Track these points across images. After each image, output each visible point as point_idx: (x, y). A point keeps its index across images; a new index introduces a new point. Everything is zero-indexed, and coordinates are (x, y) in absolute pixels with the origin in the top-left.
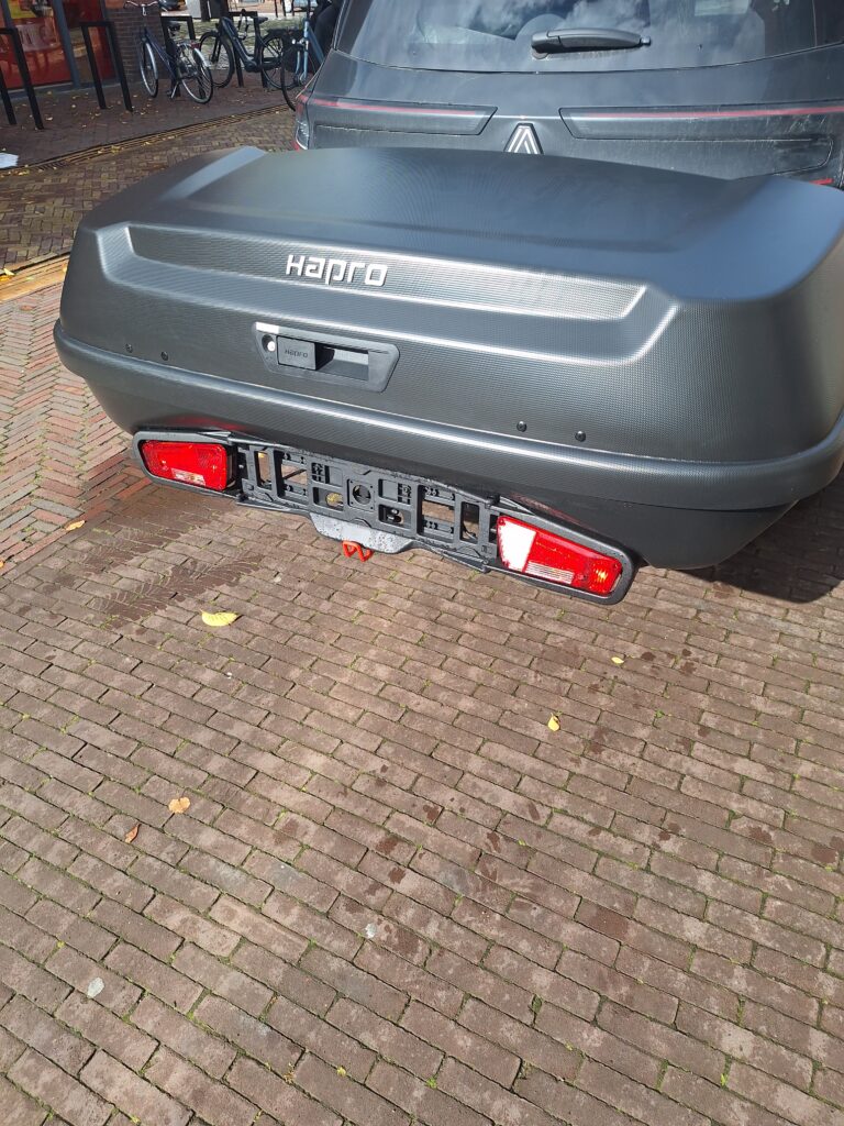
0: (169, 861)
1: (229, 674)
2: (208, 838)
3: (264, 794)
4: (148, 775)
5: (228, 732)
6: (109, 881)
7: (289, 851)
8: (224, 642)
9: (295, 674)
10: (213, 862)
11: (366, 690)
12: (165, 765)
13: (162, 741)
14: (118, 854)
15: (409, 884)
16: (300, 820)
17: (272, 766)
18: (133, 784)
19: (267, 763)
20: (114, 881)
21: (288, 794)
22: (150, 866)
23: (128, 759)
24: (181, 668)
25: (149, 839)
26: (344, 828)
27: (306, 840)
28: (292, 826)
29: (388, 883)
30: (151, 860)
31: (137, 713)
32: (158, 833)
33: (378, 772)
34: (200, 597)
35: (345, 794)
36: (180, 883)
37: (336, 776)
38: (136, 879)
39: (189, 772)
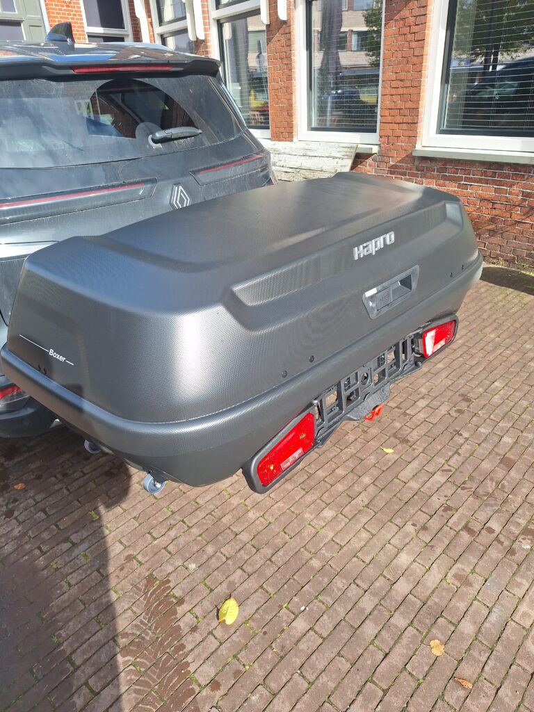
0: (487, 655)
1: (302, 608)
3: (430, 591)
6: (507, 700)
7: (477, 581)
10: (487, 625)
14: (482, 694)
15: (495, 525)
16: (453, 571)
20: (507, 695)
21: (432, 577)
22: (493, 669)
23: (385, 692)
25: (467, 670)
27: (468, 570)
28: (456, 576)
30: (487, 668)
32: (463, 664)
36: (506, 647)
38: (505, 678)
39: (405, 640)
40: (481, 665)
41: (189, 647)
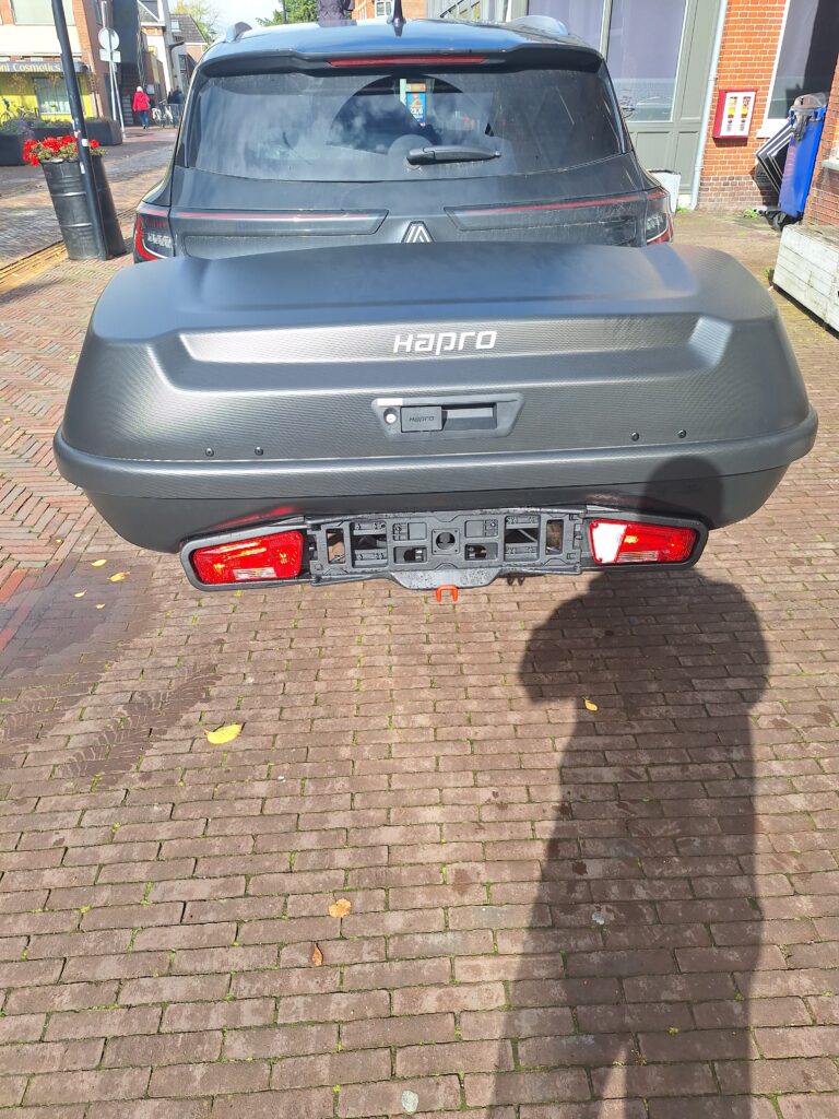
0: (376, 959)
1: (280, 778)
2: (395, 922)
3: (412, 861)
4: (282, 899)
5: (326, 826)
6: (333, 1007)
7: (477, 895)
8: (248, 752)
9: (345, 752)
10: (419, 938)
11: (422, 740)
12: (291, 882)
13: (267, 864)
14: (319, 979)
15: (594, 869)
16: (464, 866)
17: (397, 835)
18: (275, 913)
19: (390, 835)
20: (339, 1004)
21: (434, 852)
22: (363, 973)
23: (246, 895)
24: (225, 793)
25: (337, 952)
26: (506, 855)
27: (484, 879)
28: (461, 875)
29: (578, 877)
30: (357, 967)
31: (216, 851)
32: (342, 943)
33: (493, 799)
34: (183, 723)
35: (481, 828)
36: (405, 971)
37: (460, 818)
38: (359, 991)
39: (322, 876)
40: (356, 960)
41: (167, 736)
